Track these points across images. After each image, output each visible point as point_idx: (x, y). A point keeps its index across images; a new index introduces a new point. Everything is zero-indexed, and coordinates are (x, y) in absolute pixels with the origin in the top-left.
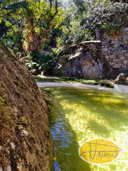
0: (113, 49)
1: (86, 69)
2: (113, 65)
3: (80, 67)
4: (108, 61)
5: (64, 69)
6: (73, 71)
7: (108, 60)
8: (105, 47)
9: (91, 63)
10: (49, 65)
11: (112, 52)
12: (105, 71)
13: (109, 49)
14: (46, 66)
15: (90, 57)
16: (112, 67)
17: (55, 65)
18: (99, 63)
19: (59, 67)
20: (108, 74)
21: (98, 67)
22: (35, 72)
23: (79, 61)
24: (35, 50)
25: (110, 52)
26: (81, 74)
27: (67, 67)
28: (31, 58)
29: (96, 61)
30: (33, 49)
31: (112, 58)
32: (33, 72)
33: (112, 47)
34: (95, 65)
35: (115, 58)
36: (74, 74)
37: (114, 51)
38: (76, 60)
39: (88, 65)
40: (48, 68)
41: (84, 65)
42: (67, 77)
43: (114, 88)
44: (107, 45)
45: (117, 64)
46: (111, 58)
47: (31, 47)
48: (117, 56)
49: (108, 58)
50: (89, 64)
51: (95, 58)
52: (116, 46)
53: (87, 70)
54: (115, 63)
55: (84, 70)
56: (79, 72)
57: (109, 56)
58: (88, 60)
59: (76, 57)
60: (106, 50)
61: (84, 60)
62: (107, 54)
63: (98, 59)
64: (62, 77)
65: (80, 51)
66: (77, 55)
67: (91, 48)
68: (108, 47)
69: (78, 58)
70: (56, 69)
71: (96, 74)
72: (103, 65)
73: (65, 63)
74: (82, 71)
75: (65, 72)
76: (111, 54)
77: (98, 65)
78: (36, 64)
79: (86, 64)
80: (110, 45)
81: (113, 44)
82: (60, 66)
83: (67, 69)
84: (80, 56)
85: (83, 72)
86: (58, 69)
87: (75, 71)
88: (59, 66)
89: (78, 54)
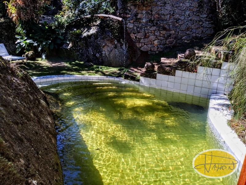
0: (140, 26)
1: (106, 52)
2: (141, 47)
3: (98, 49)
4: (135, 42)
5: (76, 50)
6: (89, 54)
7: (134, 40)
8: (130, 22)
9: (113, 45)
10: (53, 44)
11: (138, 29)
12: (130, 57)
13: (135, 25)
14: (49, 46)
15: (111, 35)
16: (139, 49)
17: (62, 44)
18: (123, 45)
19: (69, 47)
20: (134, 60)
21: (121, 50)
22: (31, 55)
23: (96, 40)
24: (29, 20)
25: (136, 29)
26: (101, 59)
27: (80, 46)
28: (24, 32)
29: (119, 41)
30: (25, 19)
31: (139, 37)
32: (29, 55)
33: (139, 22)
34: (117, 47)
35: (143, 38)
36: (91, 57)
37: (141, 28)
38: (92, 39)
39: (108, 46)
40: (52, 47)
41: (104, 47)
42: (82, 61)
43: (140, 81)
44: (132, 20)
45: (145, 45)
46: (137, 37)
47: (22, 16)
48: (146, 35)
49: (135, 38)
50: (110, 45)
51: (118, 37)
52: (144, 21)
53: (108, 53)
54: (143, 44)
55: (104, 52)
56: (98, 55)
57: (136, 35)
58: (108, 40)
59: (92, 35)
60: (131, 26)
61: (103, 39)
62: (133, 31)
63: (121, 40)
64: (73, 63)
65: (97, 25)
66: (93, 31)
67: (111, 24)
68: (134, 22)
69: (95, 36)
70: (65, 48)
71: (119, 59)
72: (128, 47)
73: (77, 42)
74: (102, 54)
75: (78, 55)
76: (139, 32)
77: (122, 48)
78: (32, 42)
79: (106, 45)
80: (137, 19)
81: (140, 19)
82: (70, 45)
83: (81, 50)
84: (97, 33)
85: (104, 55)
86: (68, 49)
87: (92, 53)
88: (68, 44)
89: (95, 31)
